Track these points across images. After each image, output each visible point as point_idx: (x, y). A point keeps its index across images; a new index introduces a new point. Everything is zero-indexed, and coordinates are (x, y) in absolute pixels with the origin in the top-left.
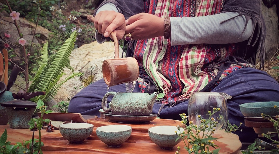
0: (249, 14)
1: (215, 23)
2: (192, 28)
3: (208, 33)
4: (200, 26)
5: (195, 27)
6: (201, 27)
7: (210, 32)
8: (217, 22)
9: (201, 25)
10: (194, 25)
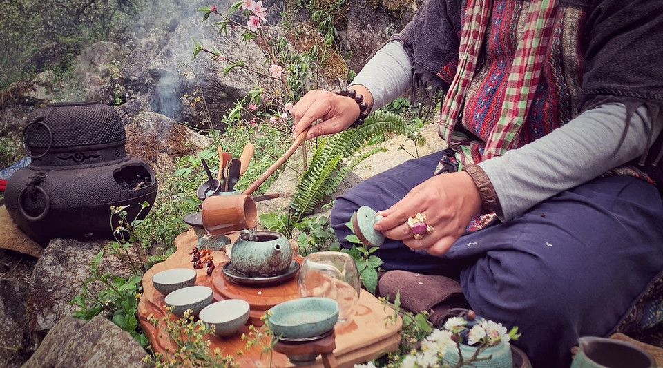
0: (637, 97)
1: (585, 139)
2: (538, 168)
3: (577, 167)
4: (554, 157)
5: (545, 163)
6: (558, 160)
7: (581, 164)
8: (587, 136)
9: (556, 154)
10: (540, 159)
